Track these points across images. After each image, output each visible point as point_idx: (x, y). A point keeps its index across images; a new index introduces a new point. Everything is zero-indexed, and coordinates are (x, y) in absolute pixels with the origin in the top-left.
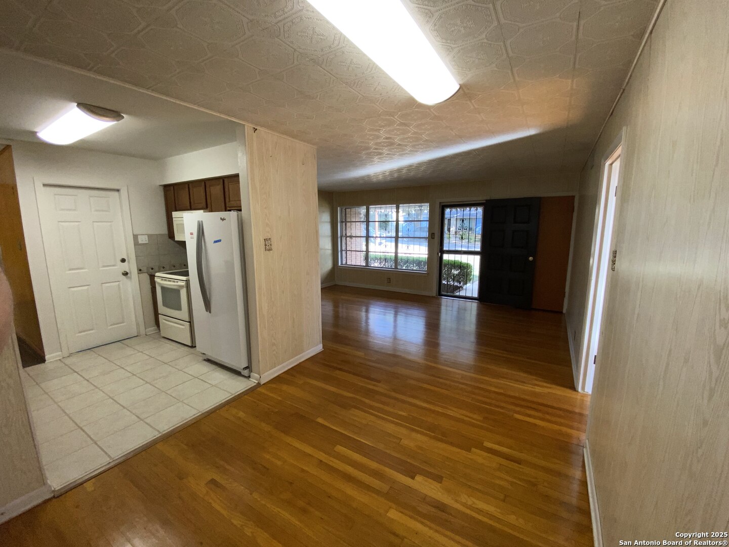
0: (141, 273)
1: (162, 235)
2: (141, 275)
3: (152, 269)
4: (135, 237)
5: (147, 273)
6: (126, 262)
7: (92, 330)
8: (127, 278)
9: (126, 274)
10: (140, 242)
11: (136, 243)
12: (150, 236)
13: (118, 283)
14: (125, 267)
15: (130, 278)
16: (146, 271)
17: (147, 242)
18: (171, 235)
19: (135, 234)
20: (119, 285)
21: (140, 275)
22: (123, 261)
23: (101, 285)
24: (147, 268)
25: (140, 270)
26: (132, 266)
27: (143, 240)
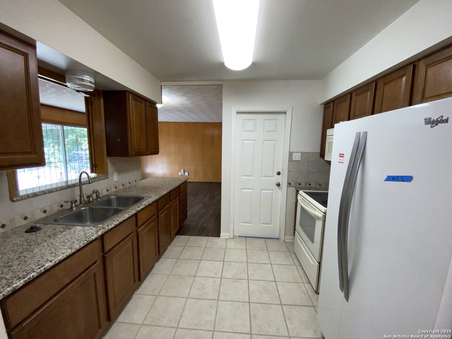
0: (289, 186)
1: (313, 153)
2: (290, 188)
3: (300, 184)
4: (291, 154)
5: (295, 187)
6: (280, 176)
7: (250, 223)
8: (279, 188)
9: (278, 185)
10: (294, 159)
11: (290, 160)
12: (302, 153)
13: (273, 191)
14: (279, 179)
15: (282, 189)
16: (294, 185)
17: (300, 159)
18: (322, 154)
19: (290, 151)
20: (272, 193)
21: (288, 188)
22: (279, 173)
23: (261, 191)
24: (296, 183)
25: (290, 184)
26: (283, 180)
27: (297, 157)
